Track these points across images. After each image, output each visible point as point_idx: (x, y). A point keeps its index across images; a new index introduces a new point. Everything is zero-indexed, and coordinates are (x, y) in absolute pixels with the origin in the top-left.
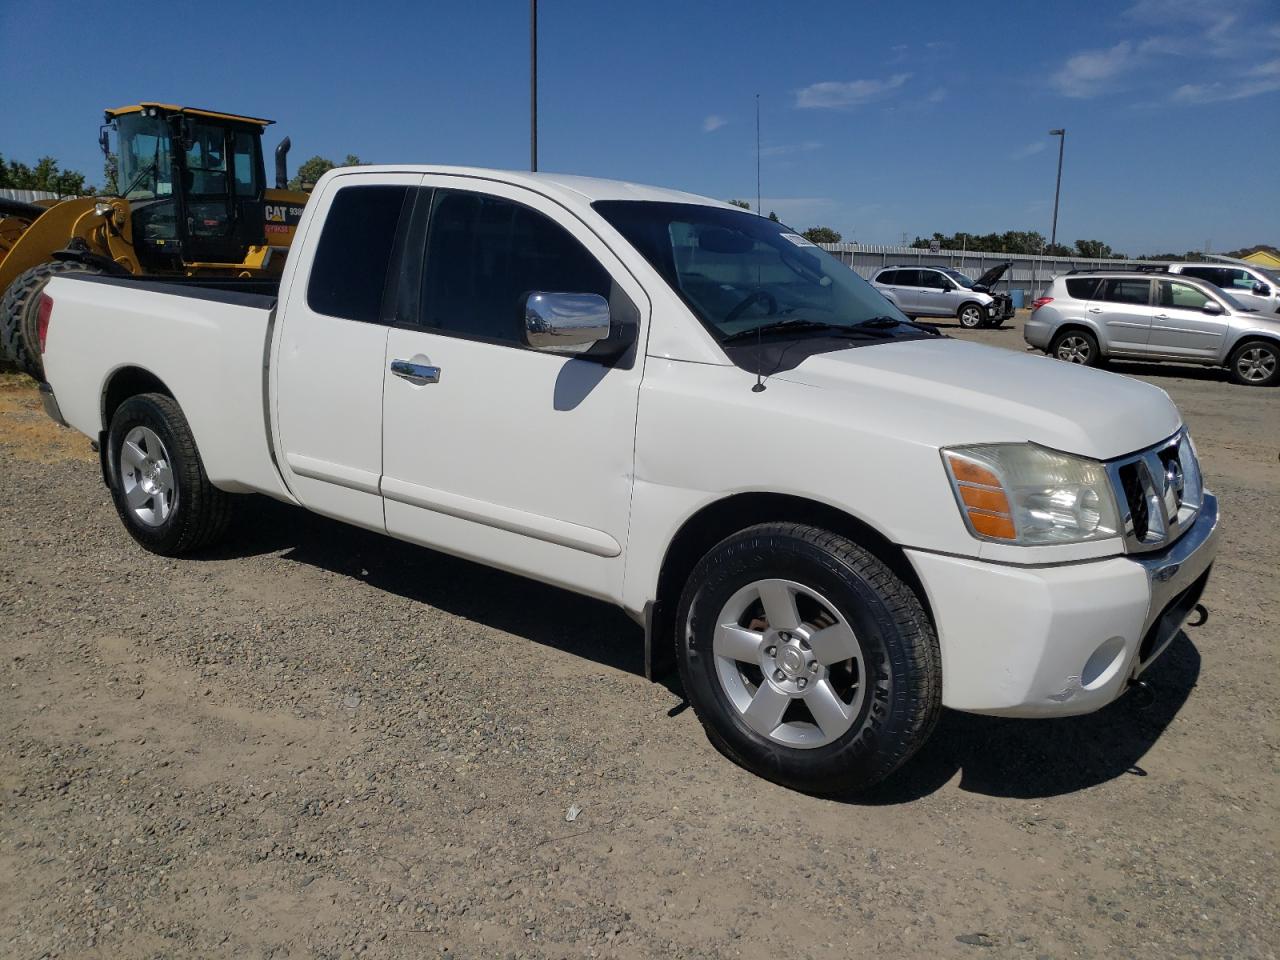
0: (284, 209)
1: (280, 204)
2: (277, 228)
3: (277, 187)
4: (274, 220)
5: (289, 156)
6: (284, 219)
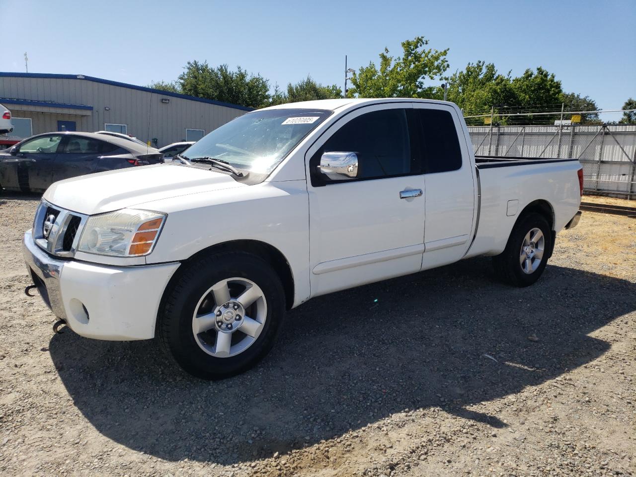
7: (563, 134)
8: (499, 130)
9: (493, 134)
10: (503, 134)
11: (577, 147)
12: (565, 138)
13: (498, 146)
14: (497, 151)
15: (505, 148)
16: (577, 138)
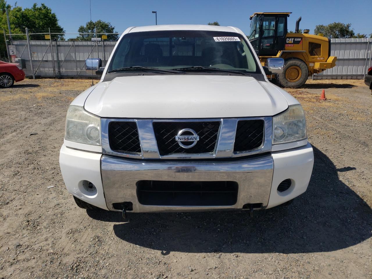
0: (293, 39)
1: (292, 38)
2: (290, 45)
3: (295, 33)
4: (289, 42)
5: (300, 23)
6: (292, 42)
7: (98, 46)
8: (56, 43)
9: (53, 46)
10: (59, 46)
11: (107, 53)
12: (100, 48)
13: (58, 54)
14: (58, 57)
15: (62, 55)
16: (106, 48)
